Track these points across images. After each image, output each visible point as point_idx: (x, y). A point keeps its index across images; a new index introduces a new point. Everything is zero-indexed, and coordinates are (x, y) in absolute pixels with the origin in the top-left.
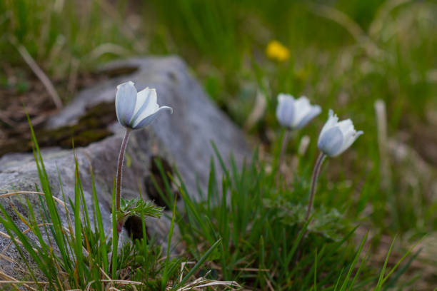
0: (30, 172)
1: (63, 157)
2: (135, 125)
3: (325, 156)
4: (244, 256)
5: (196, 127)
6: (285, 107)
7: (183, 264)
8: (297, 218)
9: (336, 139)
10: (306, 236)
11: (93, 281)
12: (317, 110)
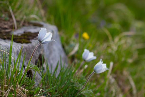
0: (4, 45)
1: (15, 44)
2: (42, 42)
3: (95, 72)
4: (59, 94)
5: (54, 50)
6: (86, 53)
7: (41, 90)
8: (79, 88)
9: (100, 68)
10: (80, 95)
11: (14, 85)
12: (95, 58)
